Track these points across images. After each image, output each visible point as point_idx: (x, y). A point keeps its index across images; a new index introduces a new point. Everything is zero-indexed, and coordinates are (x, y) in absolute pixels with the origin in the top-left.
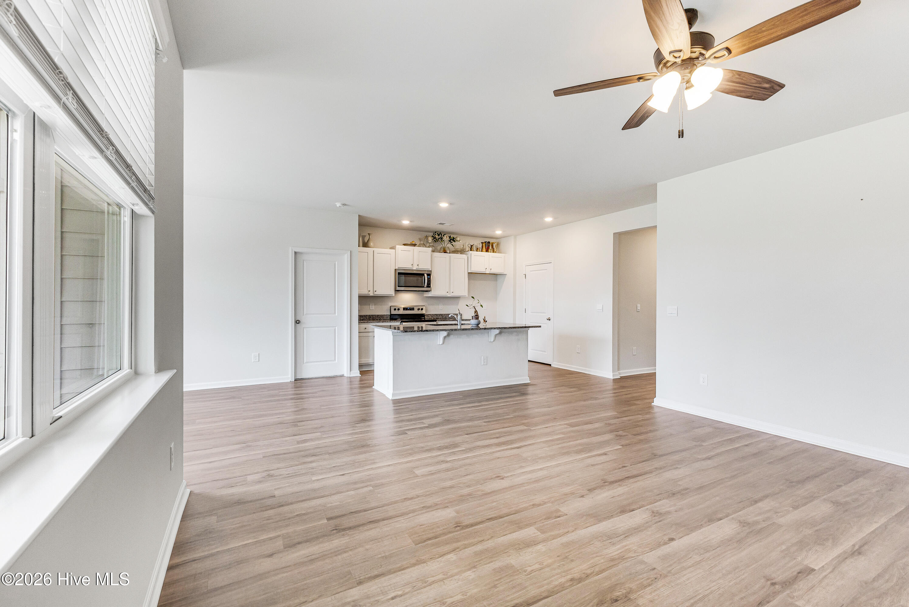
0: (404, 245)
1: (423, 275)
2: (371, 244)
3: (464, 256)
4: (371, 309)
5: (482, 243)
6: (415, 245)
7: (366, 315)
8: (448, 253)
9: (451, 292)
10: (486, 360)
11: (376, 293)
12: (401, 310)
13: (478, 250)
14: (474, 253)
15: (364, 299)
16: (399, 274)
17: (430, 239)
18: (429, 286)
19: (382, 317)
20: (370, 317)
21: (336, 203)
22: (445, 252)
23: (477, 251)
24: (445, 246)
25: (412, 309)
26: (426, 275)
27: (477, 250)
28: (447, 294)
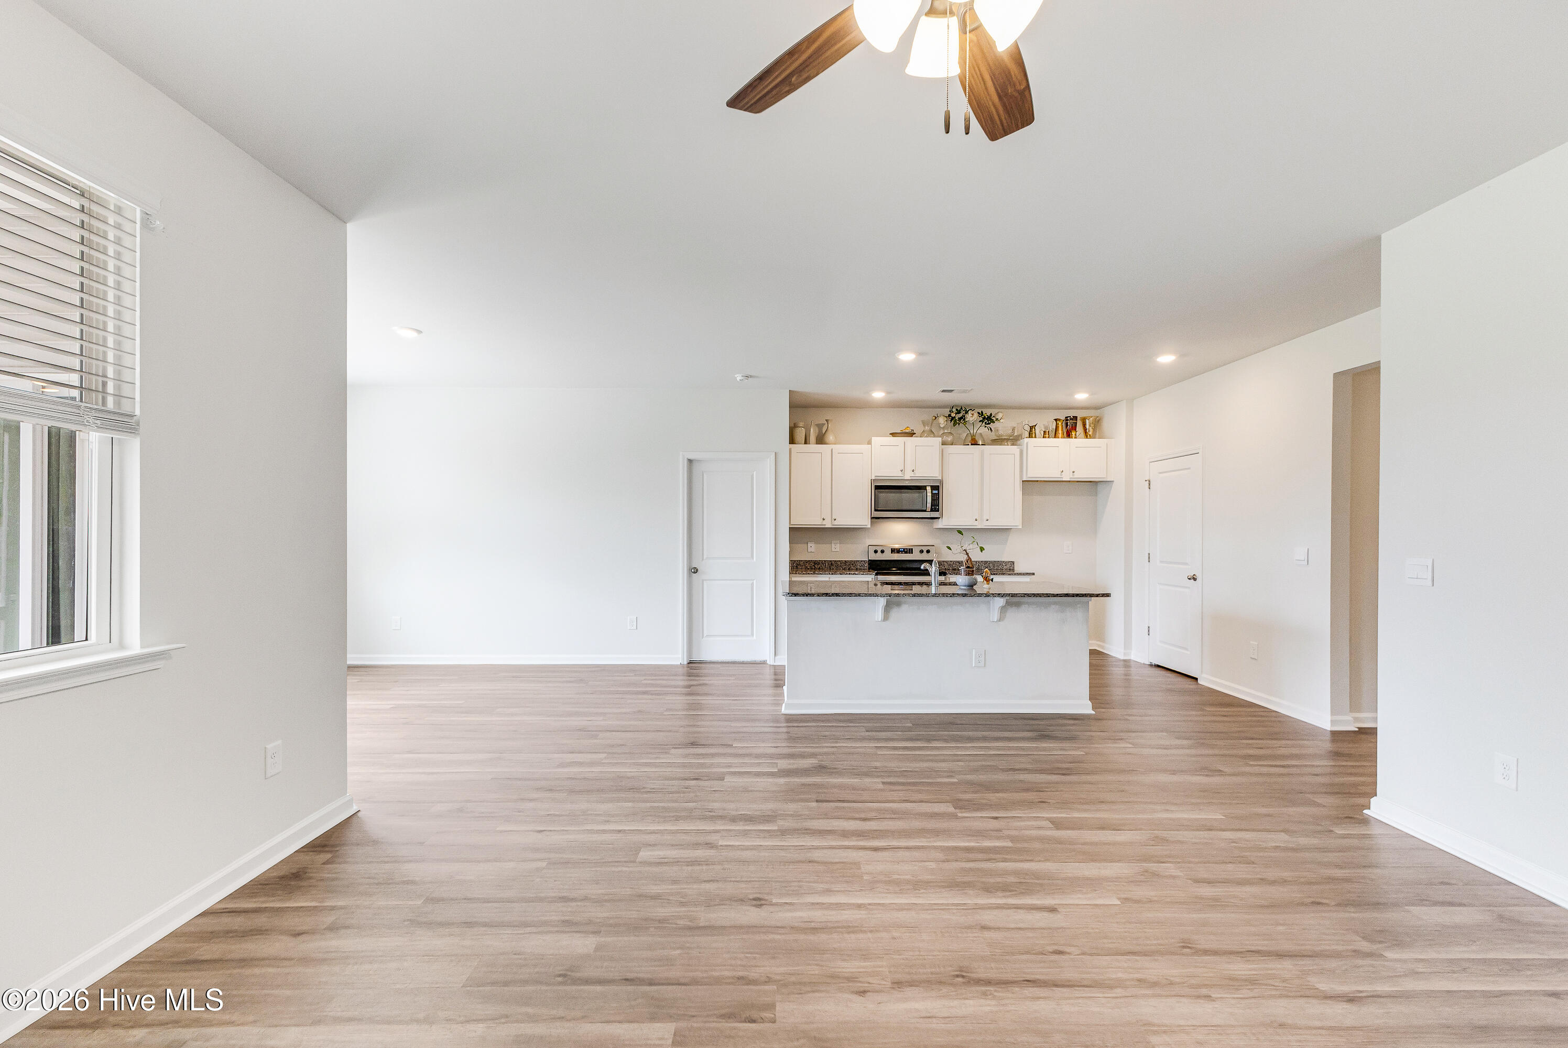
0: (893, 434)
1: (924, 488)
2: (830, 437)
3: (1014, 449)
4: (833, 550)
5: (1056, 420)
6: (912, 434)
7: (825, 561)
8: (979, 445)
9: (985, 518)
10: (983, 659)
11: (836, 523)
12: (887, 552)
13: (1047, 436)
14: (1038, 441)
15: (798, 533)
16: (877, 487)
17: (942, 421)
18: (936, 506)
19: (853, 564)
20: (831, 564)
21: (736, 376)
22: (975, 443)
23: (1043, 437)
24: (975, 432)
25: (910, 551)
26: (929, 489)
27: (1045, 434)
28: (976, 523)
